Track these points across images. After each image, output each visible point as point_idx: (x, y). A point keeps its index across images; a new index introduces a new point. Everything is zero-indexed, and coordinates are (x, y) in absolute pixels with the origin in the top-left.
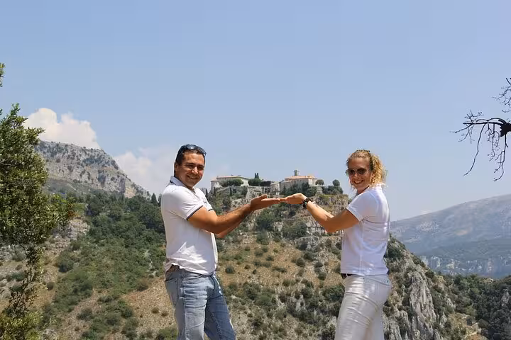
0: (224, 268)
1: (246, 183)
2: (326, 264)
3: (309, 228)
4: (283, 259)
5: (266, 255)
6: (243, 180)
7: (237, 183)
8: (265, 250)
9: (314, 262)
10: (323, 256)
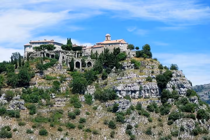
0: (37, 131)
1: (58, 48)
2: (136, 126)
3: (120, 91)
4: (94, 122)
5: (78, 118)
6: (55, 46)
7: (50, 48)
8: (78, 113)
9: (126, 125)
10: (133, 118)
